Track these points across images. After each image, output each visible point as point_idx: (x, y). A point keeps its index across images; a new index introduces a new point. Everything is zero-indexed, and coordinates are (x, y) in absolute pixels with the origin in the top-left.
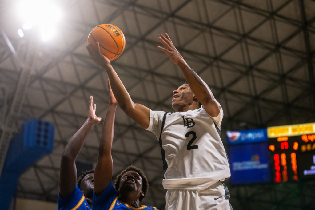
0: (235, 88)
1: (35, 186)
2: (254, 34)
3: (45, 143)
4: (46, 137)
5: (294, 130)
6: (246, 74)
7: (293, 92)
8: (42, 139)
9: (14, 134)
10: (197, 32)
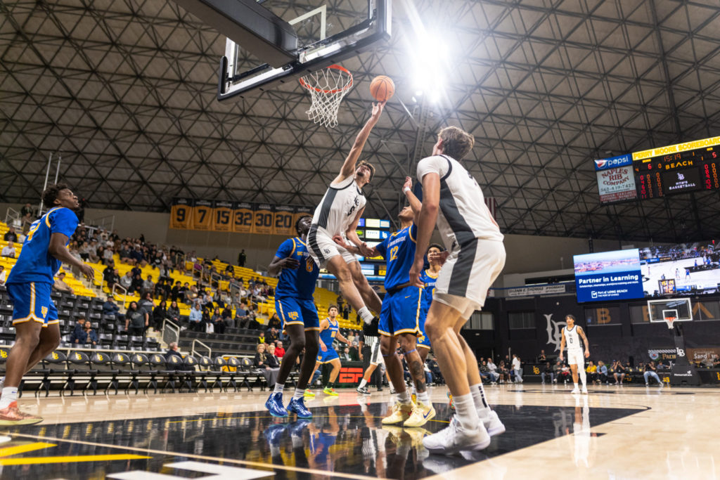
5: (656, 153)
6: (609, 108)
7: (655, 119)
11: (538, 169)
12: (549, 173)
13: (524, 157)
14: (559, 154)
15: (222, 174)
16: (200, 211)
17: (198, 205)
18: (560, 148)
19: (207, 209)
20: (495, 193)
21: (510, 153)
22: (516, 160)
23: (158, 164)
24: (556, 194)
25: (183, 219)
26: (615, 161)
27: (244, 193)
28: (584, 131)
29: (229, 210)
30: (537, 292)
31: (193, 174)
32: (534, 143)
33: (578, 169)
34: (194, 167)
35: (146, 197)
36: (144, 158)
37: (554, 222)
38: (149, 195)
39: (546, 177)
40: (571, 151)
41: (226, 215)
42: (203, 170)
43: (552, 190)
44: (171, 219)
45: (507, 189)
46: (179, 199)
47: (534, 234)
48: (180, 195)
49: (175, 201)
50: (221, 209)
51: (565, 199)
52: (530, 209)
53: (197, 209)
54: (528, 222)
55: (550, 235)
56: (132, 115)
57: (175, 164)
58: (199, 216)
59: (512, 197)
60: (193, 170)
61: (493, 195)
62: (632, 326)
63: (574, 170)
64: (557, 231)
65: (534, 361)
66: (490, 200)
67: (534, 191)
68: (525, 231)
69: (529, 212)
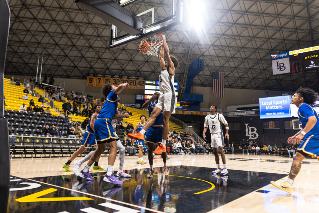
0: (274, 37)
1: (199, 82)
2: (282, 13)
3: (201, 67)
4: (201, 65)
5: (301, 51)
6: (279, 30)
7: (301, 35)
8: (200, 66)
9: (190, 65)
10: (257, 17)
11: (245, 59)
12: (249, 61)
13: (238, 54)
14: (255, 52)
15: (107, 63)
16: (98, 79)
17: (98, 76)
18: (255, 50)
19: (101, 78)
20: (225, 70)
21: (231, 52)
22: (234, 55)
23: (81, 59)
24: (252, 70)
25: (92, 82)
26: (281, 55)
27: (116, 71)
28: (267, 41)
29: (110, 78)
30: (242, 114)
31: (95, 63)
32: (243, 47)
33: (263, 59)
34: (95, 60)
35: (77, 73)
36: (76, 57)
37: (251, 83)
38: (78, 72)
39: (248, 63)
40: (260, 51)
41: (109, 80)
42: (99, 61)
43: (250, 69)
44: (87, 82)
45: (230, 68)
46: (90, 74)
47: (241, 88)
48: (90, 72)
49: (88, 74)
50: (107, 78)
51: (257, 73)
52: (240, 77)
53: (97, 78)
55: (249, 89)
56: (70, 39)
57: (88, 59)
58: (98, 81)
59: (232, 72)
60: (95, 61)
61: (223, 71)
62: (284, 129)
63: (261, 59)
64: (252, 87)
65: (240, 144)
66: (222, 73)
67: (242, 69)
68: (237, 87)
69: (239, 79)
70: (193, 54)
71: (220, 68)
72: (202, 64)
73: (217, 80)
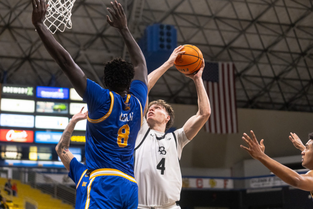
1: (163, 90)
3: (169, 47)
4: (169, 41)
8: (165, 44)
11: (287, 27)
12: (300, 34)
13: (270, 12)
20: (235, 57)
21: (253, 8)
22: (260, 16)
24: (308, 60)
37: (305, 94)
39: (297, 38)
43: (303, 54)
45: (248, 52)
47: (282, 109)
52: (276, 78)
54: (276, 95)
55: (301, 111)
59: (255, 62)
61: (231, 60)
64: (309, 105)
66: (228, 66)
67: (282, 55)
68: (270, 105)
69: (275, 82)
70: (144, 10)
71: (219, 50)
72: (171, 38)
73: (215, 84)
